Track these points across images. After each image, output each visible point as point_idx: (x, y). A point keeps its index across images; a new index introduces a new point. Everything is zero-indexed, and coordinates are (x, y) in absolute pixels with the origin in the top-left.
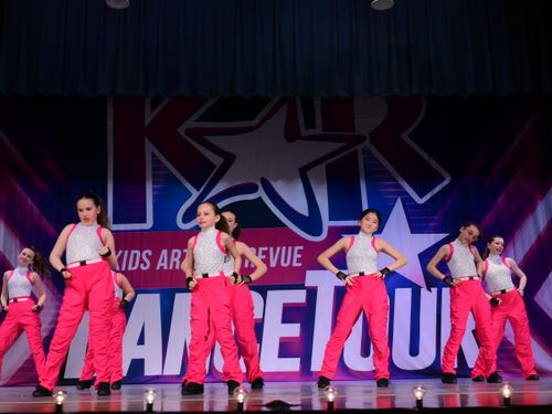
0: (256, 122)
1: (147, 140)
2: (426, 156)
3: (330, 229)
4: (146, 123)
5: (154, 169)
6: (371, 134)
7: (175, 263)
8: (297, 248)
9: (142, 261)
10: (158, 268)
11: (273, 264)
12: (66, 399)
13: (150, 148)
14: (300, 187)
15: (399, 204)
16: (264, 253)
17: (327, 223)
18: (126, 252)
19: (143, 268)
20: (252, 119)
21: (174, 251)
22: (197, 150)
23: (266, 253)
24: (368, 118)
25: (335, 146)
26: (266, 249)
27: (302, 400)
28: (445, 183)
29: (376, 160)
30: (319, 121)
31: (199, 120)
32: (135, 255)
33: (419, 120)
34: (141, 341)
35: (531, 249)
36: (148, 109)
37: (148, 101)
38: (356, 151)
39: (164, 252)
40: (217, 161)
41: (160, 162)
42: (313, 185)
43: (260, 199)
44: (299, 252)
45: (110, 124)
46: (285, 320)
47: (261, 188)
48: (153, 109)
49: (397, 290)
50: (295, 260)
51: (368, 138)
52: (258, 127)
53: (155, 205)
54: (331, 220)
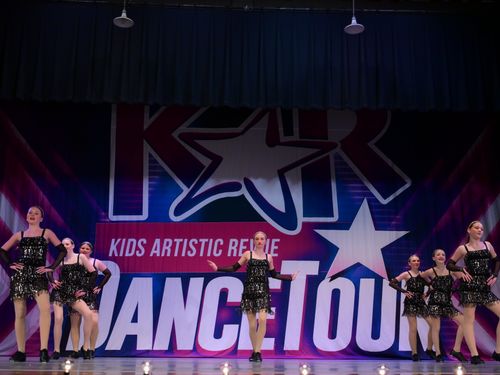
0: (240, 129)
1: (145, 143)
2: (390, 162)
3: (304, 224)
4: (145, 127)
5: (150, 168)
6: (341, 142)
7: (166, 251)
8: (274, 241)
9: (137, 248)
10: (151, 255)
12: (73, 368)
13: (147, 149)
14: (278, 185)
15: (365, 201)
16: (245, 244)
17: (301, 219)
18: (124, 240)
19: (138, 255)
20: (237, 126)
21: (166, 240)
22: (188, 152)
23: (247, 244)
24: (340, 127)
25: (310, 151)
26: (247, 240)
28: (407, 186)
29: (346, 164)
30: (296, 129)
31: (190, 126)
32: (132, 243)
33: (384, 131)
34: (135, 319)
36: (147, 115)
37: (147, 109)
38: (328, 157)
39: (157, 241)
40: (206, 162)
41: (156, 161)
42: (289, 184)
43: (243, 195)
44: (276, 244)
45: (113, 127)
47: (244, 188)
48: (150, 116)
49: (362, 280)
50: (272, 251)
51: (339, 145)
52: (243, 133)
53: (150, 199)
54: (304, 216)
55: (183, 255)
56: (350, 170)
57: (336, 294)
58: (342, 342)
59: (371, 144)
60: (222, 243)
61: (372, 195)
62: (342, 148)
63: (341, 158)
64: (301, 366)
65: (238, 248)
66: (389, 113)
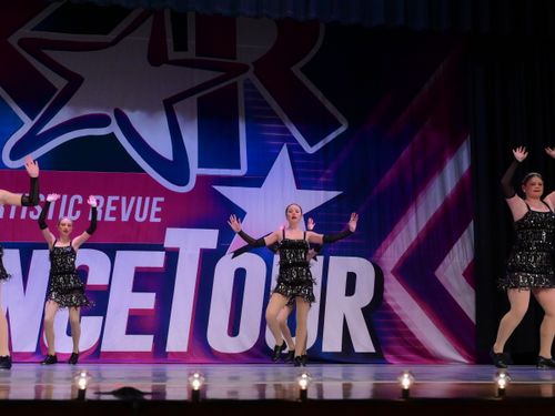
0: (111, 36)
2: (320, 95)
3: (199, 178)
6: (253, 63)
8: (156, 200)
11: (125, 217)
14: (163, 121)
15: (285, 149)
16: (114, 203)
17: (195, 171)
20: (106, 33)
22: (31, 66)
23: (117, 204)
24: (253, 44)
25: (210, 75)
26: (117, 198)
27: (153, 387)
28: (341, 130)
29: (262, 97)
30: (192, 42)
31: (38, 28)
33: (314, 52)
35: (435, 214)
38: (236, 83)
40: (60, 83)
42: (180, 120)
43: (112, 135)
44: (159, 204)
46: (136, 288)
47: (114, 121)
50: (153, 214)
51: (252, 68)
52: (114, 43)
54: (199, 167)
55: (23, 216)
56: (266, 104)
57: (240, 275)
58: (246, 340)
59: (296, 69)
60: (80, 202)
62: (255, 72)
63: (253, 86)
64: (191, 375)
65: (104, 209)
66: (322, 27)
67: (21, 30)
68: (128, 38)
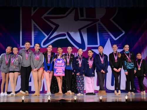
1: (32, 20)
2: (117, 26)
3: (88, 48)
4: (32, 15)
5: (34, 29)
6: (100, 19)
13: (33, 23)
14: (78, 34)
15: (109, 39)
17: (87, 46)
20: (64, 14)
24: (100, 14)
25: (90, 22)
28: (123, 34)
29: (103, 27)
30: (85, 15)
31: (48, 14)
33: (115, 15)
36: (32, 11)
37: (32, 8)
38: (96, 24)
40: (54, 27)
41: (36, 27)
42: (82, 33)
43: (67, 38)
45: (21, 15)
47: (67, 35)
48: (34, 11)
51: (100, 20)
52: (66, 16)
53: (34, 40)
54: (88, 45)
59: (111, 20)
61: (111, 37)
63: (100, 24)
66: (117, 9)
67: (44, 15)
68: (69, 15)
